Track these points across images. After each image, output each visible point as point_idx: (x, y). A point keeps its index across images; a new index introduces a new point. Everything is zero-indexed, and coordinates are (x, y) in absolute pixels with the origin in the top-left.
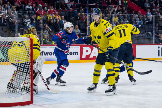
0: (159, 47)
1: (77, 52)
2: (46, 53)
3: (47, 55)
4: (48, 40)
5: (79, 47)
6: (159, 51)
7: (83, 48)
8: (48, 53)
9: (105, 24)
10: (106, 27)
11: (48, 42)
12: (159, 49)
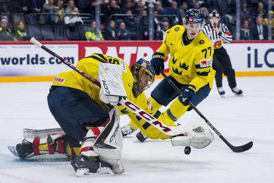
0: (249, 49)
1: (73, 59)
2: (6, 59)
3: (8, 63)
4: (8, 31)
5: (77, 46)
6: (249, 56)
7: (86, 48)
8: (9, 59)
9: (206, 50)
10: (205, 57)
11: (9, 37)
12: (249, 52)
